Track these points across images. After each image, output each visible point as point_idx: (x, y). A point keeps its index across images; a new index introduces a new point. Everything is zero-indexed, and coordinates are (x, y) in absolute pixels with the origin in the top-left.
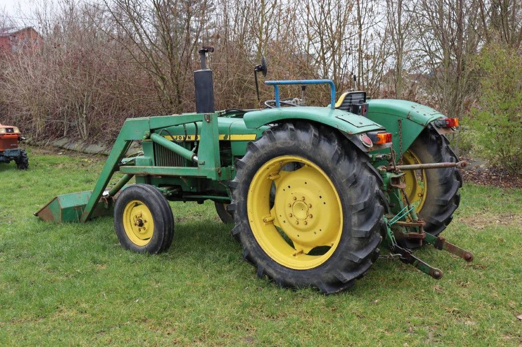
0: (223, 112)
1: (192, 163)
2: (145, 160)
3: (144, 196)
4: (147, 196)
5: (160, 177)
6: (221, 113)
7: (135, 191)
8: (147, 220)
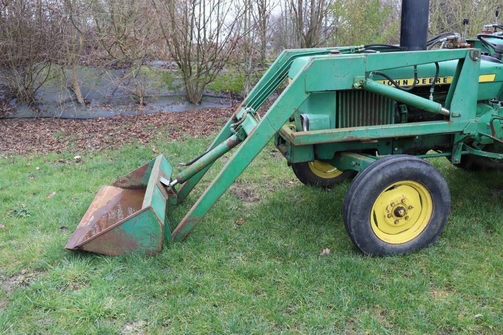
0: (361, 48)
1: (445, 117)
2: (325, 120)
3: (424, 173)
4: (430, 172)
5: (376, 141)
6: (357, 49)
7: (407, 168)
8: (413, 205)
